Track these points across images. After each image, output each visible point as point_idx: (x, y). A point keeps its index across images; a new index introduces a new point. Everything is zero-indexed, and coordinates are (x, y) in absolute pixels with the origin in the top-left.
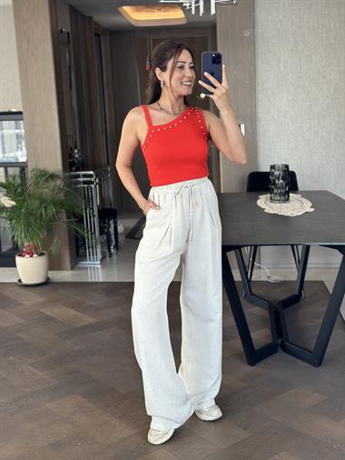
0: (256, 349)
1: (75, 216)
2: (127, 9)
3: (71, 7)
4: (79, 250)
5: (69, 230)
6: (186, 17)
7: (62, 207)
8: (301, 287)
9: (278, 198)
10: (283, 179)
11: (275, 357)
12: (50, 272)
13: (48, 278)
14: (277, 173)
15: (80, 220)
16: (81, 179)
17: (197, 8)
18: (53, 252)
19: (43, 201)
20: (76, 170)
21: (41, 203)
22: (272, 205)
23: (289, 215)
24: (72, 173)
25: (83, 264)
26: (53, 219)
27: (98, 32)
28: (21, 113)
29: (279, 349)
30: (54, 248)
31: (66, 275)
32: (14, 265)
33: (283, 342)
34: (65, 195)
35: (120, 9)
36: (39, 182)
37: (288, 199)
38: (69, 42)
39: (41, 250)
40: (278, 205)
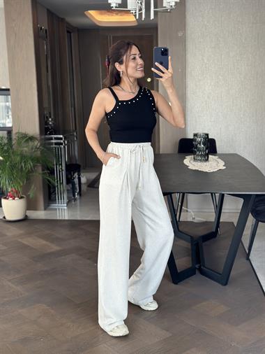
0: (179, 271)
1: (48, 169)
2: (92, 12)
3: (48, 10)
4: (50, 196)
5: (44, 180)
7: (38, 162)
8: (218, 226)
9: (199, 158)
10: (203, 144)
11: (193, 277)
12: (28, 211)
13: (26, 216)
14: (199, 139)
15: (52, 172)
16: (54, 141)
17: (140, 15)
18: (31, 196)
19: (23, 157)
20: (50, 134)
21: (21, 159)
22: (194, 163)
23: (207, 171)
24: (47, 136)
25: (54, 206)
26: (31, 171)
27: (69, 30)
28: (8, 90)
29: (197, 272)
30: (31, 194)
31: (40, 214)
33: (200, 267)
34: (41, 153)
35: (85, 13)
36: (21, 142)
37: (207, 160)
38: (47, 37)
39: (21, 194)
40: (199, 163)
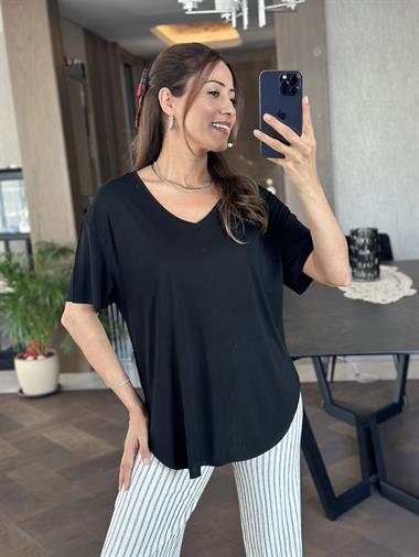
0: (337, 495)
2: (162, 29)
3: (86, 31)
6: (241, 37)
8: (403, 392)
9: (364, 275)
10: (370, 248)
12: (61, 376)
13: (59, 386)
14: (361, 241)
17: (240, 20)
18: (66, 351)
21: (45, 291)
22: (356, 284)
23: (379, 301)
27: (129, 62)
28: (19, 170)
30: (66, 347)
31: (85, 379)
32: (11, 367)
33: (377, 480)
35: (153, 30)
36: (45, 260)
37: (377, 276)
38: (84, 76)
39: (47, 350)
40: (364, 285)
